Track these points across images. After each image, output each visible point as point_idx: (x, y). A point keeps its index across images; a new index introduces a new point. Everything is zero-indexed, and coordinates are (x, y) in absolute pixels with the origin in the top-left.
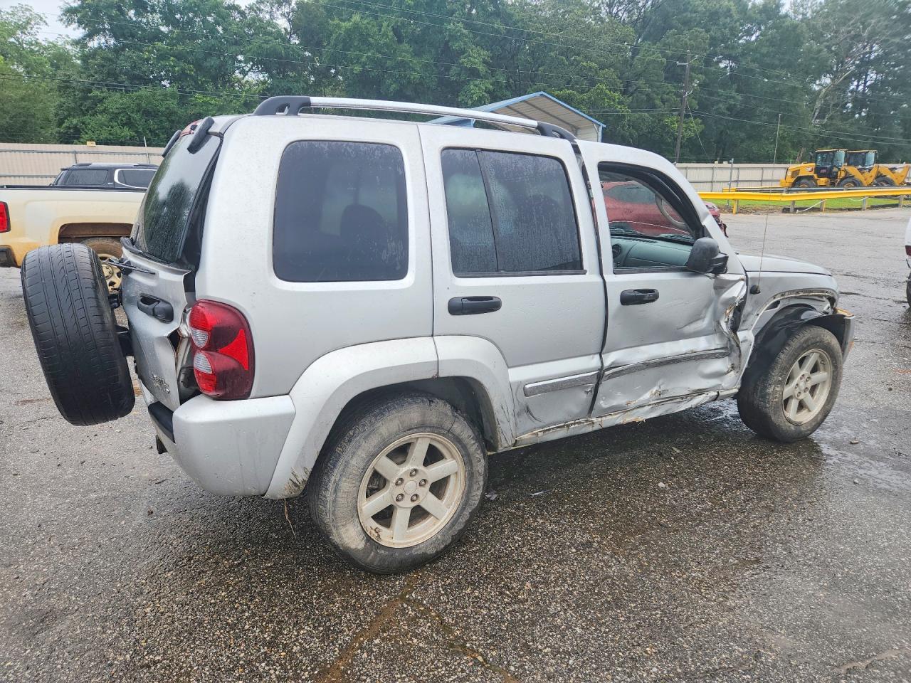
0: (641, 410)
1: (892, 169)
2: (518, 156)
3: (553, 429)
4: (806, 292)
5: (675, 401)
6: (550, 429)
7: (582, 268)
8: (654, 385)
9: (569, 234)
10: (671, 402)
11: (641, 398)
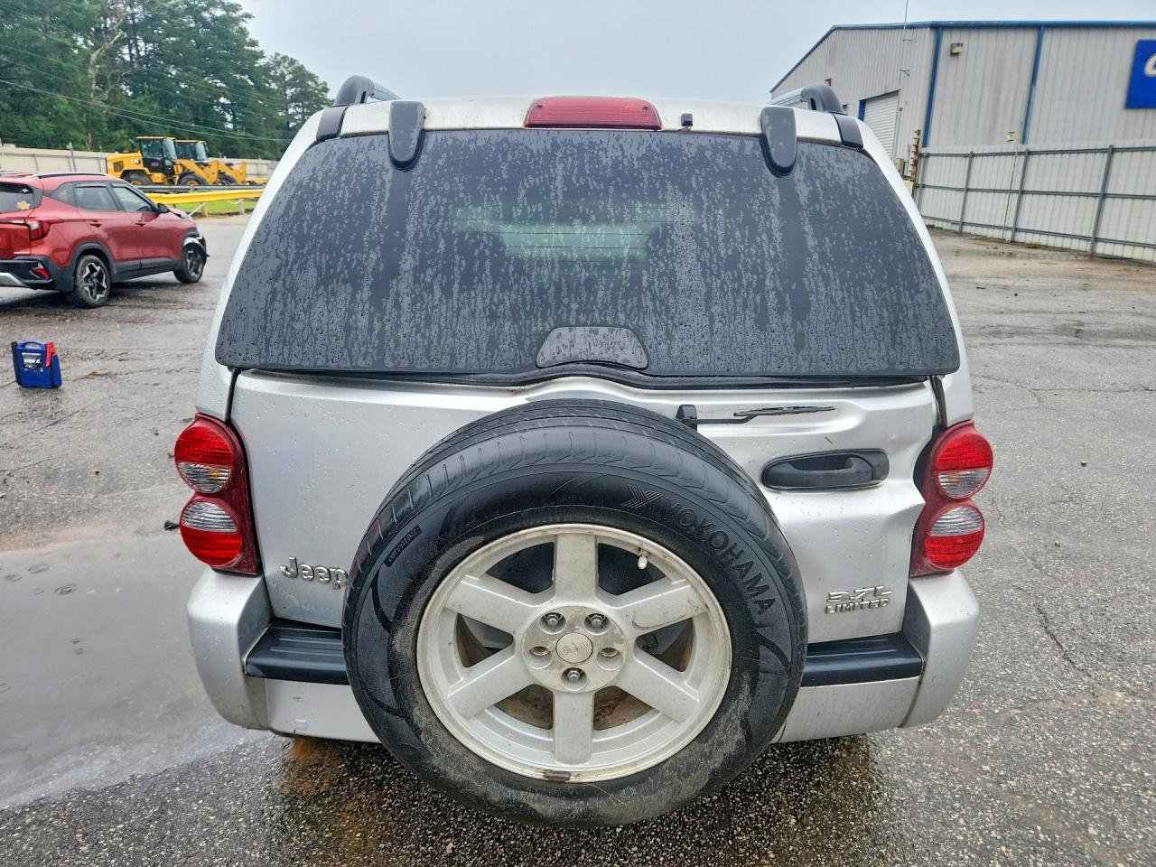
1: (229, 165)
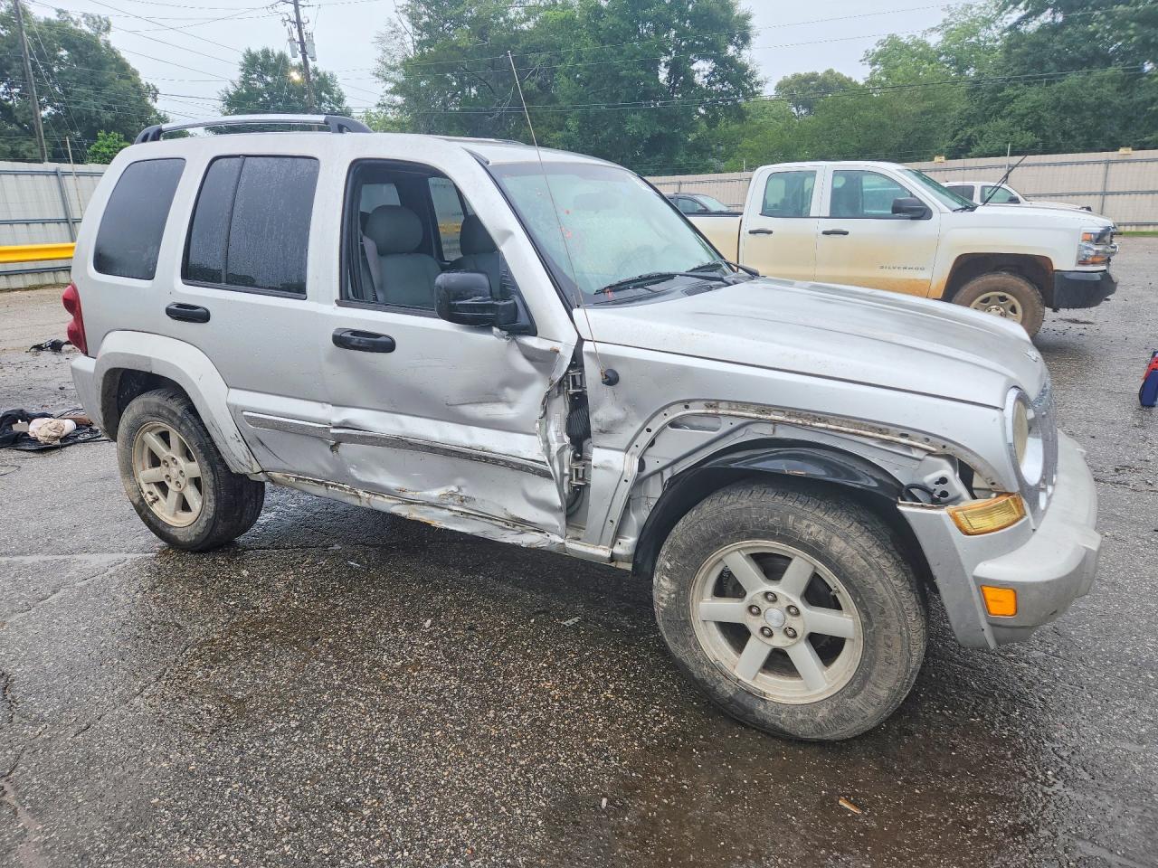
0: (437, 511)
2: (277, 160)
3: (309, 480)
4: (799, 416)
5: (494, 522)
6: (305, 480)
7: (304, 292)
8: (450, 483)
9: (298, 251)
10: (487, 520)
11: (426, 493)
